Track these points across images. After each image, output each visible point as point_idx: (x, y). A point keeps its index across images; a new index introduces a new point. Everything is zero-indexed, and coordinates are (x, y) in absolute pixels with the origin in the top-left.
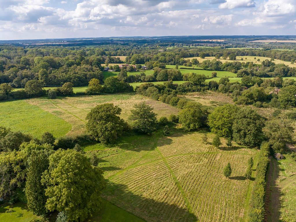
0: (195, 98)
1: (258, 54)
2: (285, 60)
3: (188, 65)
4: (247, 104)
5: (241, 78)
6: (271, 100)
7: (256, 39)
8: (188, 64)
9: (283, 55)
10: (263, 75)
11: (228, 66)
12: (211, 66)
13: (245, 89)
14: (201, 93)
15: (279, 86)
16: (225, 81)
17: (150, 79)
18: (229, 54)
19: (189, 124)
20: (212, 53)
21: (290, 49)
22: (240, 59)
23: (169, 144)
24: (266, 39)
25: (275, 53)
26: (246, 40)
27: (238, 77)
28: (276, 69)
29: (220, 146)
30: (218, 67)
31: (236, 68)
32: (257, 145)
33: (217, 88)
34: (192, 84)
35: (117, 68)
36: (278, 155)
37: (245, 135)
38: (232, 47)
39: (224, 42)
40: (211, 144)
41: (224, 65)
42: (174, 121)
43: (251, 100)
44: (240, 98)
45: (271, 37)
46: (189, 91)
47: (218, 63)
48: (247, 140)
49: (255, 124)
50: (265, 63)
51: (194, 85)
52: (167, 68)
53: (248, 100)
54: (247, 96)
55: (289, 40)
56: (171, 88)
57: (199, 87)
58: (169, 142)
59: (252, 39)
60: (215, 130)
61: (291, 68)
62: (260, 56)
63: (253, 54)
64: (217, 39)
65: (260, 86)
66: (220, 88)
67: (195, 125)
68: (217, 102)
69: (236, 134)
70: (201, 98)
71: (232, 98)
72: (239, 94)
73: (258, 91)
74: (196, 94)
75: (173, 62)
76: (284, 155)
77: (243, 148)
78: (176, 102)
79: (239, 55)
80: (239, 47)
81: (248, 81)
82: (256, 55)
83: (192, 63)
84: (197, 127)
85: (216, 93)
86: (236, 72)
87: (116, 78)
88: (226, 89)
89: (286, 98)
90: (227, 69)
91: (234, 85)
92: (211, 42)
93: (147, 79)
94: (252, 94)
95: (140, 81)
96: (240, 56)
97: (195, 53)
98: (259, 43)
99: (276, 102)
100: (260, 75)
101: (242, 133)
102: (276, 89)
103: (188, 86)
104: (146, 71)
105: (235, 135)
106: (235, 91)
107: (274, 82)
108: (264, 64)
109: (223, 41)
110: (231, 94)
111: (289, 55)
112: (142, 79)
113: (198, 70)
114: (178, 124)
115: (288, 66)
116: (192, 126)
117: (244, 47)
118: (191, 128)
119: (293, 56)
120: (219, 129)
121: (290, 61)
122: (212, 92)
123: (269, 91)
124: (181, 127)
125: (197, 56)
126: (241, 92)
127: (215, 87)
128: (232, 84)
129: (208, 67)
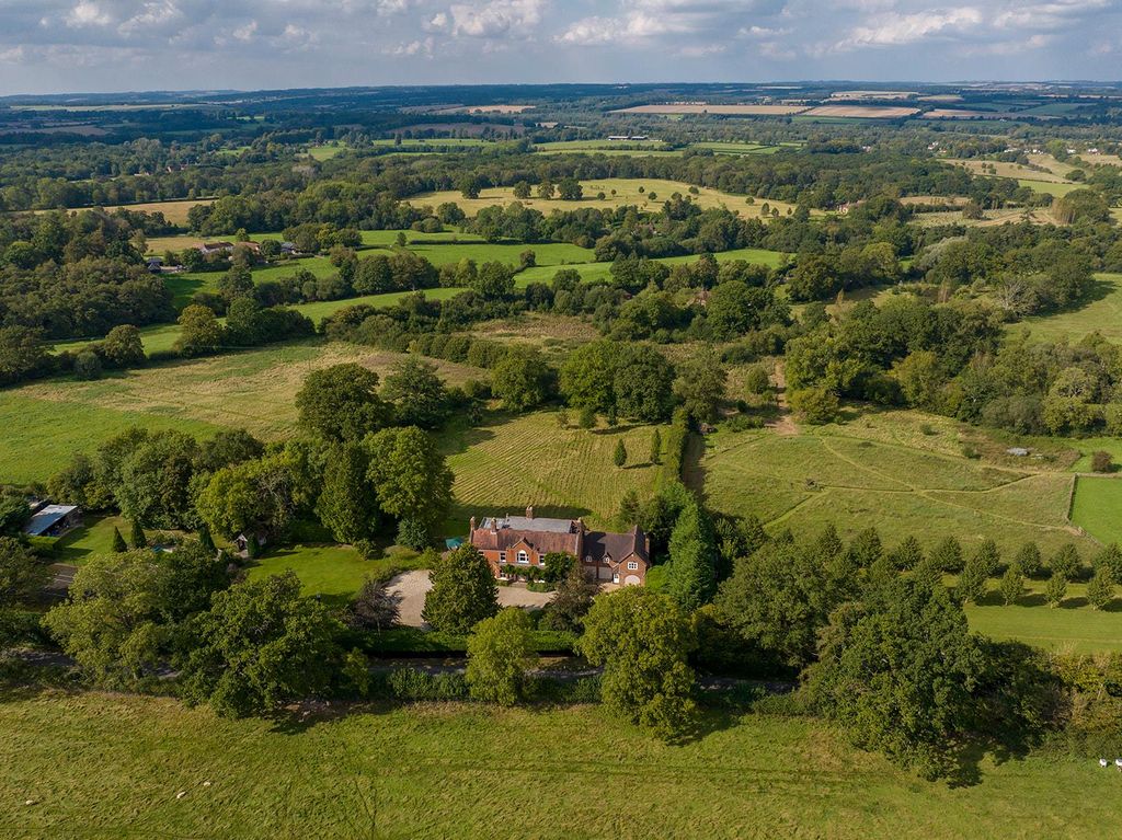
0: (500, 335)
1: (649, 171)
2: (729, 191)
3: (428, 226)
4: (636, 338)
5: (609, 265)
6: (690, 321)
7: (636, 100)
8: (428, 222)
9: (722, 174)
10: (669, 250)
11: (562, 224)
12: (509, 227)
13: (626, 297)
14: (510, 320)
15: (710, 283)
16: (568, 280)
17: (336, 290)
18: (554, 175)
19: (519, 395)
20: (498, 174)
21: (747, 140)
22: (595, 193)
23: (492, 438)
24: (671, 101)
25: (701, 167)
26: (600, 105)
27: (597, 261)
28: (704, 228)
29: (595, 429)
30: (532, 231)
31: (588, 229)
32: (665, 417)
33: (551, 303)
34: (479, 296)
35: (194, 259)
36: (705, 425)
37: (640, 397)
38: (559, 139)
39: (524, 116)
40: (576, 427)
41: (551, 221)
42: (477, 395)
43: (643, 325)
44: (618, 325)
45: (688, 92)
46: (477, 317)
47: (530, 217)
48: (645, 408)
49: (657, 373)
50: (672, 208)
51: (486, 300)
52: (369, 244)
53: (636, 327)
54: (632, 319)
55: (745, 102)
56: (424, 314)
57: (501, 305)
58: (490, 436)
59: (623, 99)
60: (579, 400)
61: (744, 222)
62: (655, 177)
63: (634, 171)
64: (496, 104)
65: (661, 289)
66: (559, 303)
67: (533, 395)
68: (562, 342)
69: (623, 399)
70: (517, 335)
71: (597, 327)
72: (613, 315)
73: (659, 303)
74: (499, 326)
75: (373, 221)
76: (715, 426)
77: (639, 426)
78: (464, 351)
79: (588, 176)
80: (581, 139)
81: (631, 272)
82: (642, 173)
83: (442, 217)
84: (538, 398)
85: (550, 318)
86: (590, 245)
87: (219, 296)
88: (575, 303)
89: (723, 313)
90: (561, 237)
91: (595, 290)
92: (477, 120)
93: (325, 290)
94: (644, 313)
95: (301, 301)
96: (592, 178)
97: (439, 177)
98: (649, 115)
99: (701, 325)
100: (660, 249)
101: (634, 396)
102: (701, 291)
103: (469, 304)
104: (300, 261)
105: (620, 403)
106: (602, 309)
107: (697, 272)
108: (669, 211)
109: (519, 109)
110: (590, 316)
111: (740, 174)
112: (305, 293)
113: (473, 246)
114: (489, 401)
115: (737, 212)
116: (526, 397)
117: (600, 136)
118: (526, 404)
119: (751, 177)
120: (587, 395)
121: (743, 192)
122: (538, 316)
123: (684, 299)
124: (499, 407)
125: (446, 186)
126: (618, 307)
127: (546, 301)
128: (589, 287)
129: (499, 233)
